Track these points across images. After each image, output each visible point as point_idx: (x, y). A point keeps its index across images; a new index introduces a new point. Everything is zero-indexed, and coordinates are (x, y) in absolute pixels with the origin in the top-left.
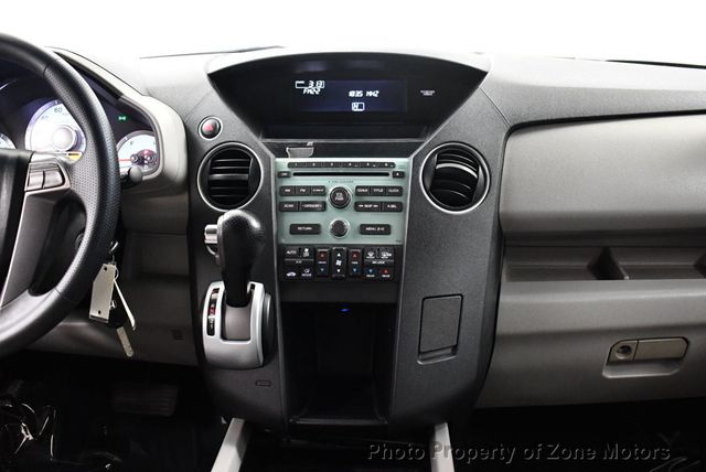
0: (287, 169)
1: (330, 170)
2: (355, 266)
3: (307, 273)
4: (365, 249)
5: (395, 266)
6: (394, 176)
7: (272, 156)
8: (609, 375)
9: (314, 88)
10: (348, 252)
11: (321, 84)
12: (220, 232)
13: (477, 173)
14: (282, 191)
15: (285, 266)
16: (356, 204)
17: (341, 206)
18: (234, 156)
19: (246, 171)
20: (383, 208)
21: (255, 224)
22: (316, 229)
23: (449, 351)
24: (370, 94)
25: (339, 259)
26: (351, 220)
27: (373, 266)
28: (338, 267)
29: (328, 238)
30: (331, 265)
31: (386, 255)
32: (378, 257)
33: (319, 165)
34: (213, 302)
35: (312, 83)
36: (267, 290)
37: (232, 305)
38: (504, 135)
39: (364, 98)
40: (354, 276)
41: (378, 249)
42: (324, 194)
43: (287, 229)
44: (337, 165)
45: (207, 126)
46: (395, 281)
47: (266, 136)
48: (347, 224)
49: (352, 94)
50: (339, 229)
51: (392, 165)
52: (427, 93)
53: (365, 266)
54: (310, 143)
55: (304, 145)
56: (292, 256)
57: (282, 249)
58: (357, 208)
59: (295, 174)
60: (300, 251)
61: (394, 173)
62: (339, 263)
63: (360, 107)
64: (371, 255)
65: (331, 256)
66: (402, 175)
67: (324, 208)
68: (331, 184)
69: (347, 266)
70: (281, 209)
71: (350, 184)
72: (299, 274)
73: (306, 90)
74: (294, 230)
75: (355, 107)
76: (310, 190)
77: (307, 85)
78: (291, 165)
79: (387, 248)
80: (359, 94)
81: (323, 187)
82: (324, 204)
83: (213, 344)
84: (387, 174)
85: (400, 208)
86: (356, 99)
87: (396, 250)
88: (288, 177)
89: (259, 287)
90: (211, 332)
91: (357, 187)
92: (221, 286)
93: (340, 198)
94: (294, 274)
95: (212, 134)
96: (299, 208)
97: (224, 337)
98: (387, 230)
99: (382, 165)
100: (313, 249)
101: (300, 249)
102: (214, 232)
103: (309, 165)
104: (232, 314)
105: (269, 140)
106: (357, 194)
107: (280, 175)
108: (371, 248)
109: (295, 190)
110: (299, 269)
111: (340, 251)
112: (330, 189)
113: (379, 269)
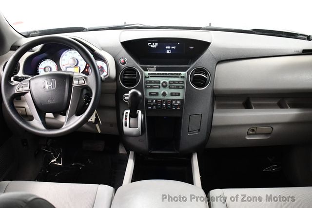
0: (148, 75)
1: (161, 76)
2: (169, 105)
3: (154, 108)
4: (172, 100)
5: (181, 105)
7: (143, 71)
8: (248, 138)
9: (154, 45)
10: (167, 101)
11: (156, 44)
12: (130, 96)
13: (207, 76)
14: (146, 82)
15: (148, 105)
16: (169, 86)
17: (164, 87)
18: (131, 71)
19: (135, 76)
20: (178, 87)
22: (157, 94)
23: (197, 131)
24: (172, 47)
25: (164, 103)
26: (168, 91)
28: (164, 106)
29: (161, 97)
30: (162, 105)
31: (178, 102)
32: (176, 103)
33: (158, 74)
34: (126, 116)
35: (154, 44)
36: (142, 113)
37: (132, 117)
38: (215, 64)
39: (171, 49)
40: (169, 108)
41: (176, 100)
42: (159, 83)
43: (148, 94)
44: (163, 74)
45: (122, 60)
46: (181, 110)
47: (141, 64)
48: (167, 92)
49: (167, 47)
50: (164, 94)
51: (180, 74)
52: (191, 48)
53: (172, 105)
54: (155, 67)
55: (153, 67)
56: (150, 102)
57: (147, 100)
58: (170, 88)
59: (151, 77)
60: (152, 101)
61: (181, 77)
62: (164, 104)
63: (169, 52)
64: (174, 102)
65: (162, 102)
66: (184, 77)
67: (159, 88)
68: (162, 80)
69: (167, 105)
70: (146, 87)
71: (167, 80)
72: (152, 108)
73: (152, 46)
74: (150, 94)
75: (168, 52)
76: (155, 82)
77: (152, 44)
78: (149, 74)
79: (179, 100)
80: (169, 47)
81: (159, 81)
82: (160, 86)
83: (126, 129)
84: (179, 77)
85: (183, 87)
86: (168, 49)
87: (182, 101)
88: (148, 77)
89: (140, 112)
90: (126, 125)
91: (170, 81)
92: (128, 111)
93: (164, 84)
94: (150, 108)
95: (124, 63)
96: (152, 87)
97: (130, 127)
98: (179, 94)
99: (177, 74)
100: (156, 100)
102: (127, 96)
103: (155, 74)
104: (132, 120)
105: (142, 65)
106: (170, 83)
107: (146, 77)
108: (174, 100)
109: (151, 82)
110: (152, 106)
111: (165, 101)
112: (162, 82)
113: (176, 106)
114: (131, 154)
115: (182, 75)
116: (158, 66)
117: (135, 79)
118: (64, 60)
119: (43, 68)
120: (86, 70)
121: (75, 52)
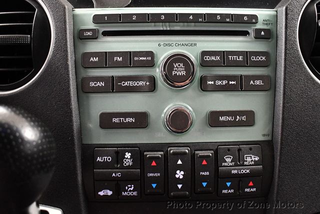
0: (92, 26)
1: (160, 27)
2: (204, 178)
3: (130, 191)
4: (219, 150)
6: (258, 36)
10: (192, 162)
14: (84, 61)
16: (203, 80)
20: (241, 85)
21: (30, 133)
22: (141, 120)
25: (180, 168)
27: (231, 177)
28: (179, 181)
29: (160, 135)
30: (168, 178)
31: (251, 159)
33: (142, 18)
40: (205, 192)
41: (238, 150)
42: (151, 64)
43: (96, 121)
44: (170, 18)
51: (253, 19)
53: (219, 178)
57: (90, 152)
58: (203, 86)
59: (106, 34)
60: (118, 156)
61: (258, 31)
62: (180, 174)
65: (167, 163)
67: (152, 86)
69: (192, 178)
70: (84, 88)
71: (193, 48)
72: (117, 190)
74: (107, 121)
76: (129, 59)
78: (97, 19)
79: (251, 147)
81: (150, 54)
82: (153, 80)
84: (245, 33)
88: (94, 36)
91: (204, 53)
93: (179, 70)
94: (110, 193)
96: (113, 86)
99: (239, 18)
100: (139, 151)
101: (118, 152)
103: (127, 18)
106: (204, 64)
107: (81, 36)
108: (228, 147)
109: (107, 59)
111: (181, 155)
113: (240, 180)
115: (258, 26)
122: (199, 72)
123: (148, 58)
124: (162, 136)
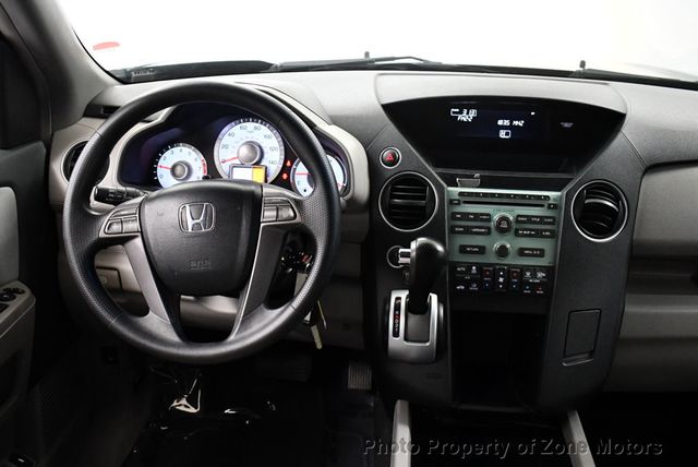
0: (457, 197)
1: (495, 201)
2: (515, 283)
3: (474, 287)
4: (523, 269)
5: (547, 284)
6: (549, 208)
7: (445, 185)
9: (467, 116)
10: (509, 271)
11: (473, 113)
12: (414, 254)
13: (618, 206)
14: (454, 217)
15: (455, 280)
16: (517, 230)
17: (502, 231)
18: (412, 184)
19: (424, 198)
20: (538, 234)
21: (440, 248)
22: (482, 250)
23: (587, 355)
24: (516, 123)
25: (502, 276)
26: (510, 243)
27: (530, 284)
28: (500, 283)
30: (495, 281)
31: (540, 275)
32: (534, 275)
33: (485, 195)
34: (397, 307)
35: (465, 111)
36: (440, 301)
37: (414, 313)
38: (640, 174)
39: (511, 127)
40: (514, 290)
41: (534, 270)
42: (489, 220)
43: (457, 248)
44: (501, 195)
45: (387, 154)
46: (548, 296)
47: (436, 165)
48: (509, 247)
49: (500, 122)
50: (503, 251)
51: (547, 197)
52: (566, 125)
53: (523, 283)
54: (477, 175)
55: (472, 177)
56: (461, 272)
57: (454, 265)
58: (517, 234)
59: (465, 202)
60: (470, 268)
61: (550, 205)
62: (501, 280)
63: (507, 134)
64: (528, 274)
65: (495, 274)
66: (555, 207)
67: (489, 232)
68: (497, 213)
69: (507, 283)
70: (453, 231)
71: (511, 213)
72: (467, 287)
73: (460, 117)
74: (463, 249)
75: (502, 134)
76: (477, 216)
77: (461, 113)
78: (461, 194)
79: (542, 268)
80: (507, 123)
81: (489, 215)
82: (489, 229)
83: (396, 343)
84: (542, 206)
85: (553, 235)
86: (503, 127)
87: (549, 270)
88: (459, 204)
89: (434, 298)
90: (396, 334)
91: (519, 216)
92: (403, 295)
93: (504, 225)
94: (463, 287)
95: (393, 162)
96: (468, 231)
97: (406, 339)
98: (541, 253)
99: (539, 197)
100: (480, 267)
102: (407, 255)
103: (477, 194)
104: (413, 319)
105: (440, 170)
106: (517, 221)
107: (452, 202)
108: (528, 268)
109: (465, 216)
110: (468, 284)
111: (503, 270)
112: (496, 218)
113: (534, 286)
114: (400, 408)
115: (550, 202)
116: (487, 173)
117: (423, 208)
118: (226, 147)
119: (170, 167)
120: (285, 176)
121: (256, 128)
122: (514, 226)
123: (489, 218)
124: (493, 259)
